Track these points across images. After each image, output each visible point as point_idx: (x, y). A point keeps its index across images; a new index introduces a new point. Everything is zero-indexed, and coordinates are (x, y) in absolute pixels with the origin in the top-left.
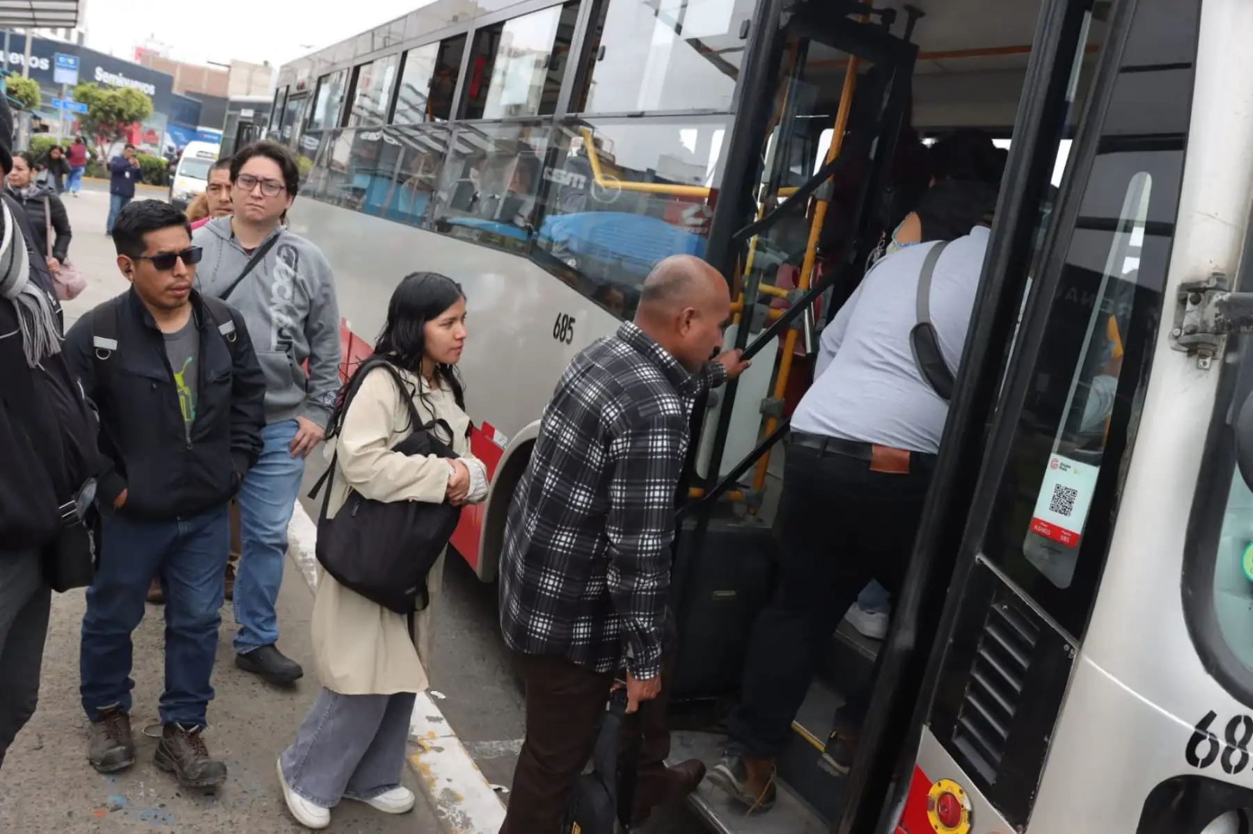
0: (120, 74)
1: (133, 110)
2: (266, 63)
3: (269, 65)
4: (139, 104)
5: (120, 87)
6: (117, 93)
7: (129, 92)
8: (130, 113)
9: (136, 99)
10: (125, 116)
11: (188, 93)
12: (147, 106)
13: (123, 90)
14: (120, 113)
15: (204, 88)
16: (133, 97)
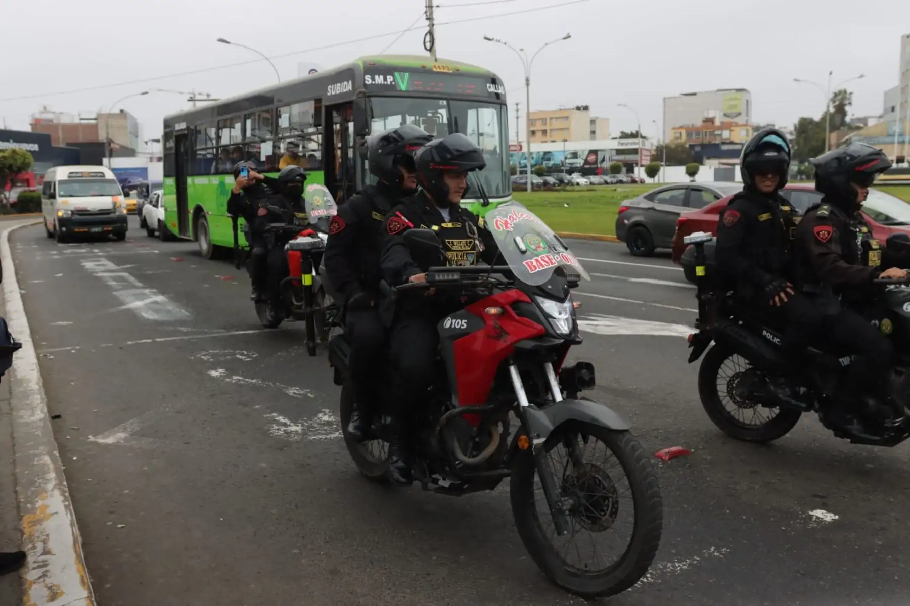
0: (11, 141)
1: (19, 162)
2: (122, 111)
3: (125, 112)
4: (22, 159)
5: (6, 150)
6: (6, 154)
7: (14, 151)
8: (18, 165)
9: (20, 155)
10: (15, 169)
11: (68, 144)
12: (28, 158)
13: (9, 152)
14: (10, 167)
15: (81, 139)
16: (18, 154)
